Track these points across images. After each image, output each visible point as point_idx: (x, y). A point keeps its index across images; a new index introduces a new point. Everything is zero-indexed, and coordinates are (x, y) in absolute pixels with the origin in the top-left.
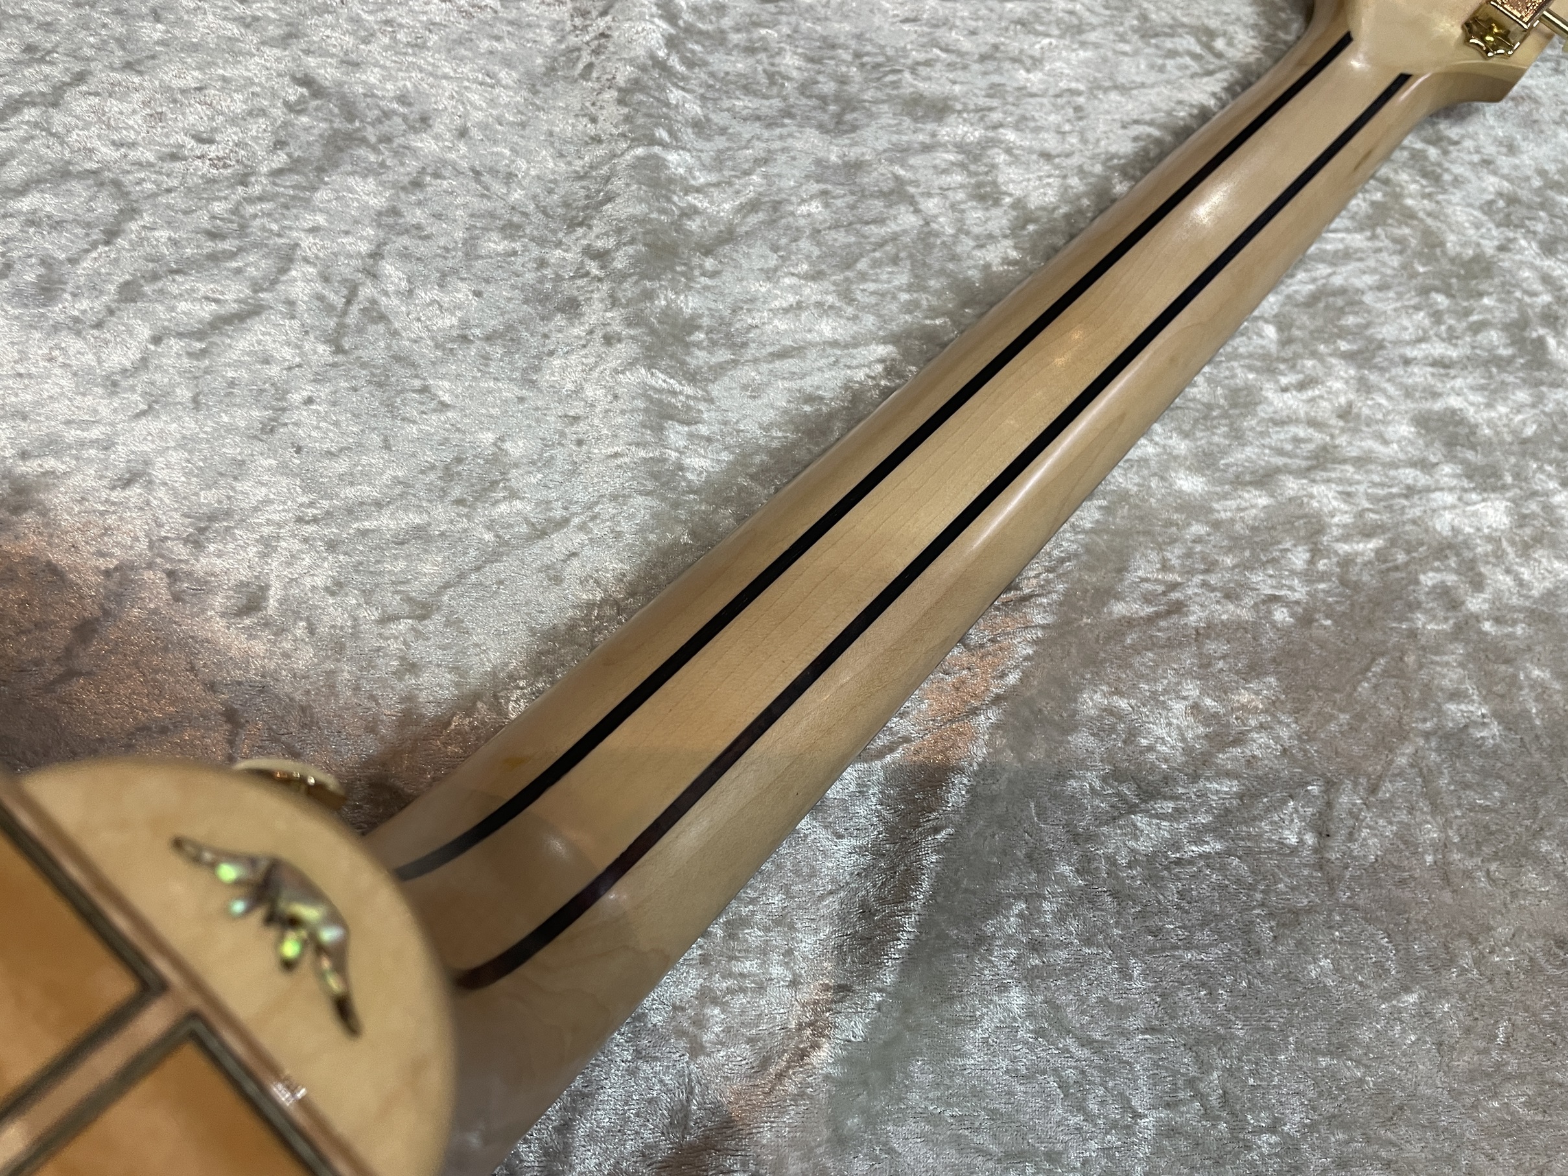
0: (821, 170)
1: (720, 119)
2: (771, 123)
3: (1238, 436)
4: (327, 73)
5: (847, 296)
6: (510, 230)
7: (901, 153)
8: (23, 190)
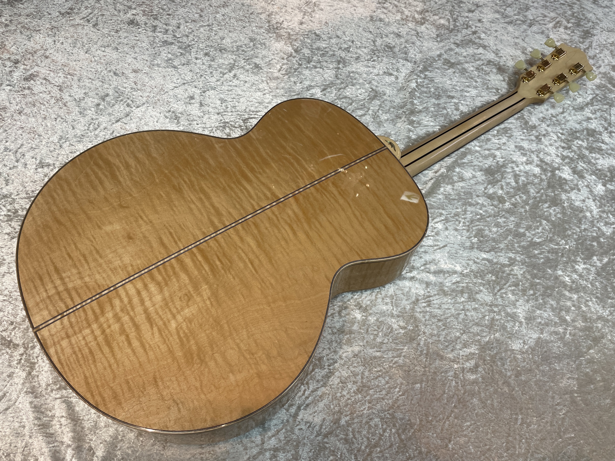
0: (434, 104)
1: (421, 96)
2: (428, 98)
3: (486, 144)
4: (374, 88)
5: (435, 120)
6: (394, 108)
7: (446, 103)
8: (342, 98)
